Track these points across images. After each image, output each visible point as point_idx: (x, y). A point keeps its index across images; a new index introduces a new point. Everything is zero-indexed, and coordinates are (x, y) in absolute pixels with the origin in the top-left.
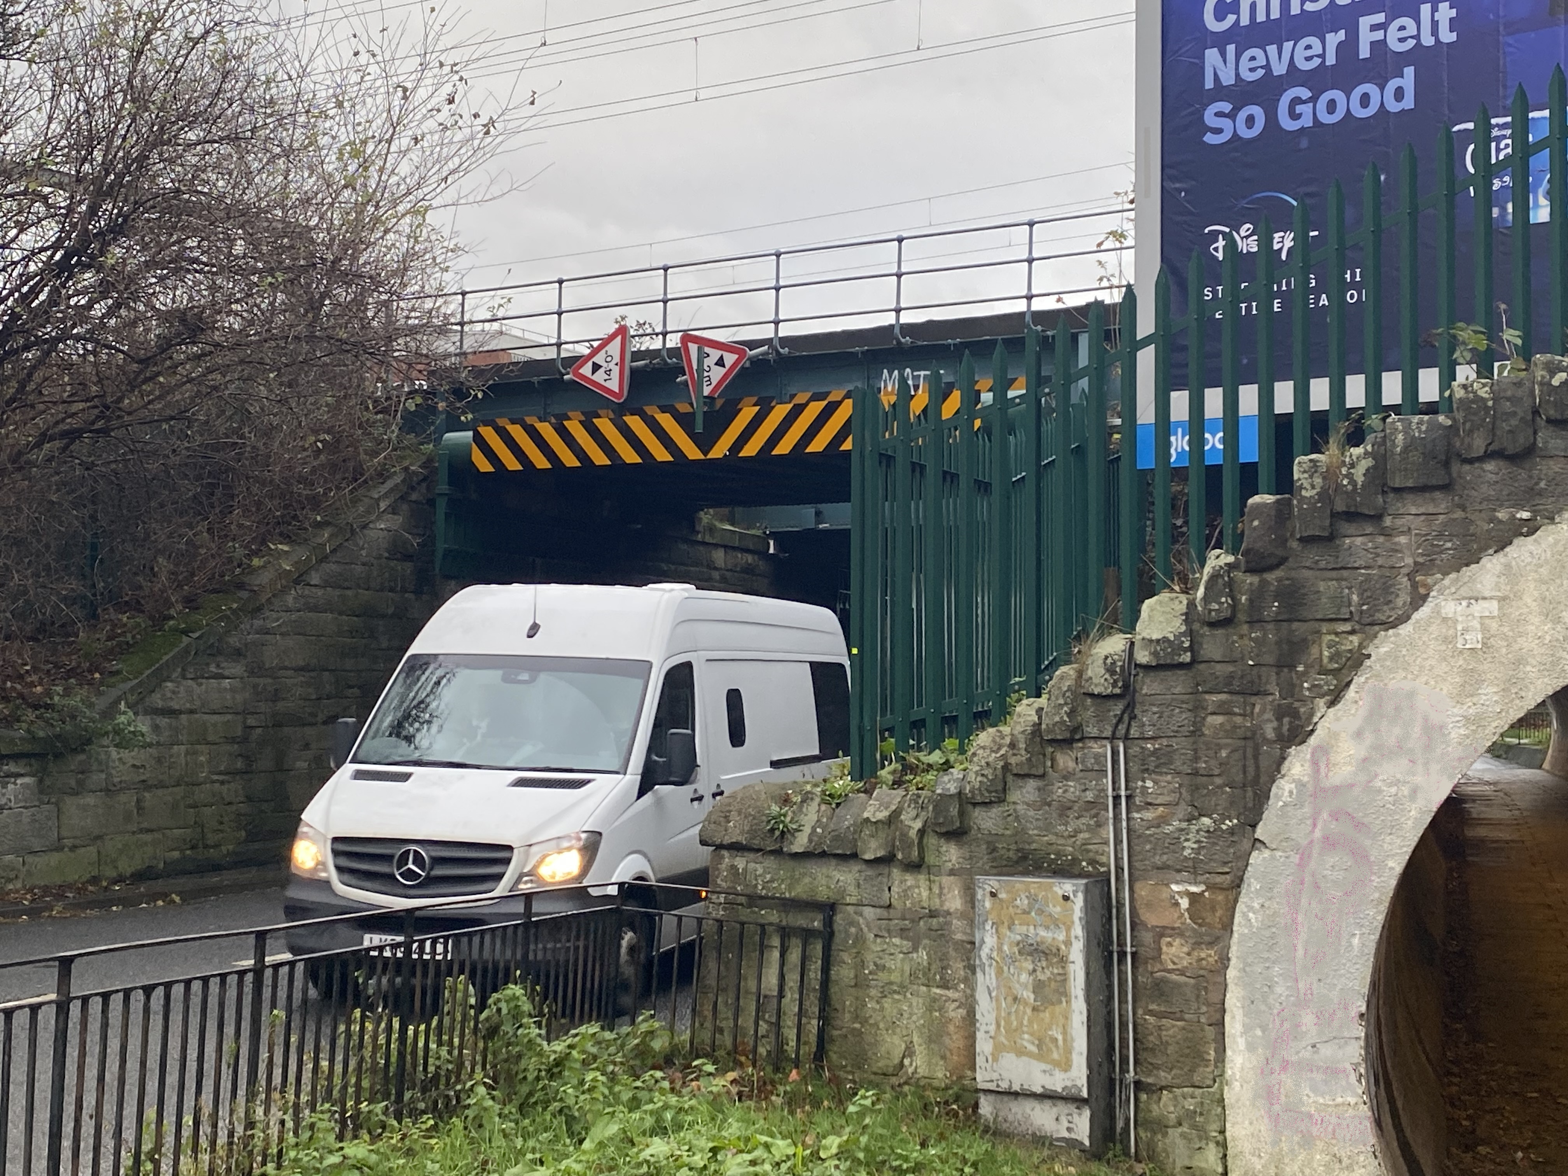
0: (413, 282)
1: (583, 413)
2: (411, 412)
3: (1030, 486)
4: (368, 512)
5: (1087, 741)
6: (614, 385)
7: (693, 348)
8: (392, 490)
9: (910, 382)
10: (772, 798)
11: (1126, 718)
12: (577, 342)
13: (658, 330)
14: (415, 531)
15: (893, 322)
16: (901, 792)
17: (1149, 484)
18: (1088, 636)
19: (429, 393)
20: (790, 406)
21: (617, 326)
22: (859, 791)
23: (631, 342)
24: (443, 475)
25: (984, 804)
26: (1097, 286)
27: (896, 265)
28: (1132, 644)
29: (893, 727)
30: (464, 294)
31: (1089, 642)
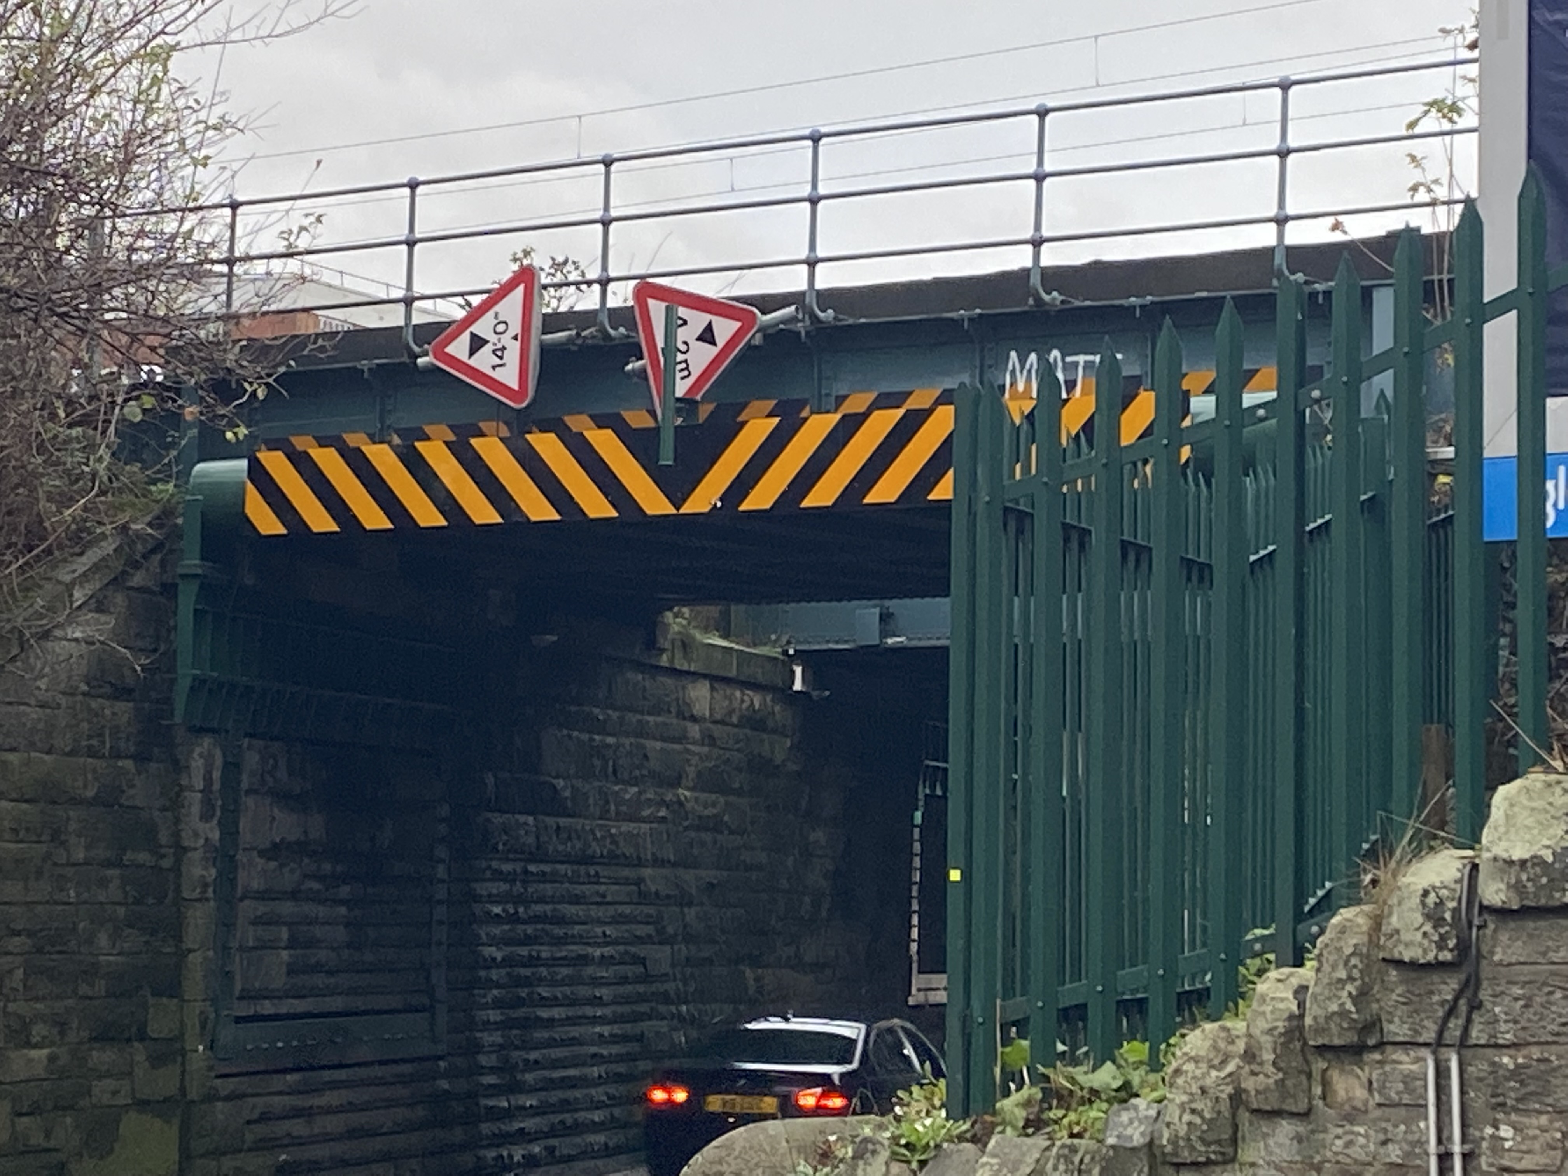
0: (143, 184)
1: (451, 427)
2: (132, 424)
3: (1285, 566)
4: (51, 609)
5: (1389, 1049)
6: (509, 376)
7: (657, 308)
8: (96, 568)
9: (1060, 376)
10: (801, 1150)
11: (1462, 1003)
12: (443, 296)
13: (592, 275)
14: (140, 644)
15: (1029, 264)
16: (1041, 1141)
17: (1505, 570)
18: (1391, 854)
19: (168, 389)
20: (837, 417)
21: (515, 267)
22: (961, 1138)
23: (541, 296)
24: (192, 544)
25: (1195, 1165)
26: (1408, 201)
27: (1034, 159)
28: (1475, 867)
29: (1026, 1020)
30: (234, 206)
31: (1393, 864)
